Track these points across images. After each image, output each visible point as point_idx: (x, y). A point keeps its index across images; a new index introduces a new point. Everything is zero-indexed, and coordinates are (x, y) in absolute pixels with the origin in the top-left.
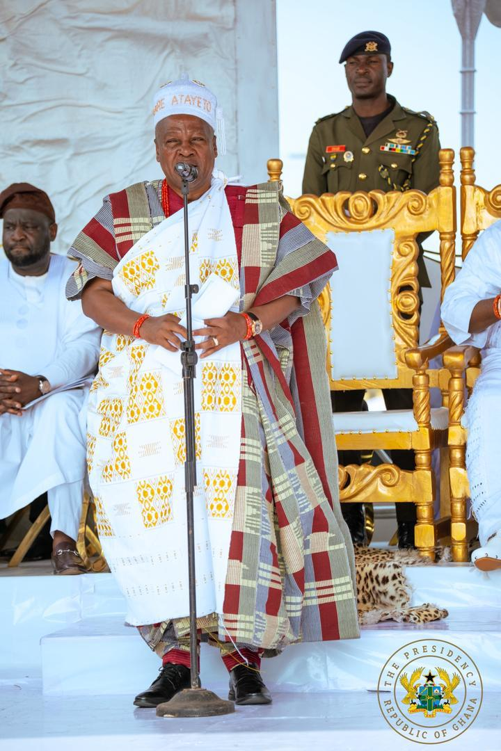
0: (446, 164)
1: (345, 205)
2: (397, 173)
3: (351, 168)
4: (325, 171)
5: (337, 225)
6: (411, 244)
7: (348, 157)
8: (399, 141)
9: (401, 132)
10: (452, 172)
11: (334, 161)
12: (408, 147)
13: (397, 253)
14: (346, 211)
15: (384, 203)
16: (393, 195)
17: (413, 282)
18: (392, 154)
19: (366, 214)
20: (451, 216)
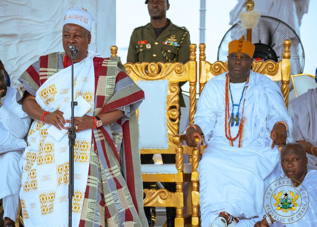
0: (193, 51)
1: (146, 68)
2: (170, 54)
3: (149, 52)
4: (137, 52)
5: (142, 77)
6: (176, 87)
7: (148, 46)
8: (172, 40)
9: (173, 36)
10: (195, 55)
11: (142, 48)
12: (176, 43)
13: (170, 91)
14: (147, 71)
15: (164, 68)
16: (168, 64)
17: (177, 105)
18: (168, 46)
19: (155, 72)
20: (195, 75)
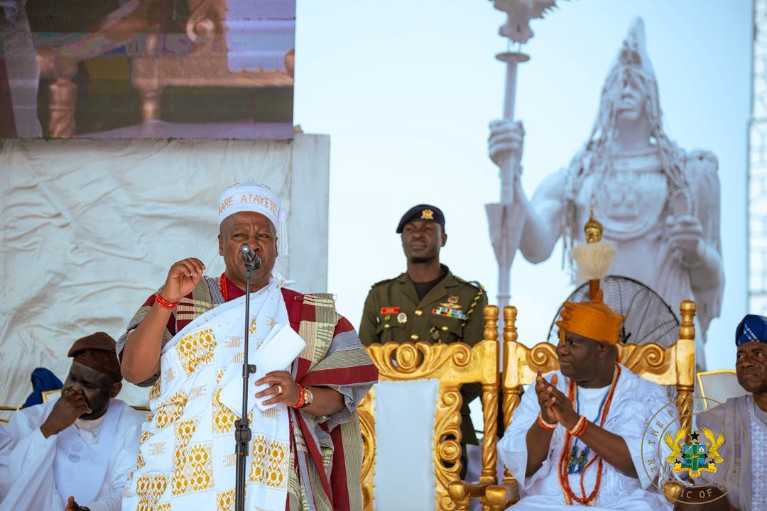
0: (490, 320)
1: (393, 355)
2: (447, 335)
3: (404, 329)
4: (379, 330)
5: (385, 374)
6: (455, 394)
7: (402, 319)
8: (451, 306)
9: (453, 297)
10: (496, 328)
11: (388, 322)
12: (459, 312)
13: (442, 403)
14: (394, 361)
15: (431, 354)
16: (440, 347)
17: (456, 431)
18: (443, 317)
19: (413, 363)
20: (495, 363)
